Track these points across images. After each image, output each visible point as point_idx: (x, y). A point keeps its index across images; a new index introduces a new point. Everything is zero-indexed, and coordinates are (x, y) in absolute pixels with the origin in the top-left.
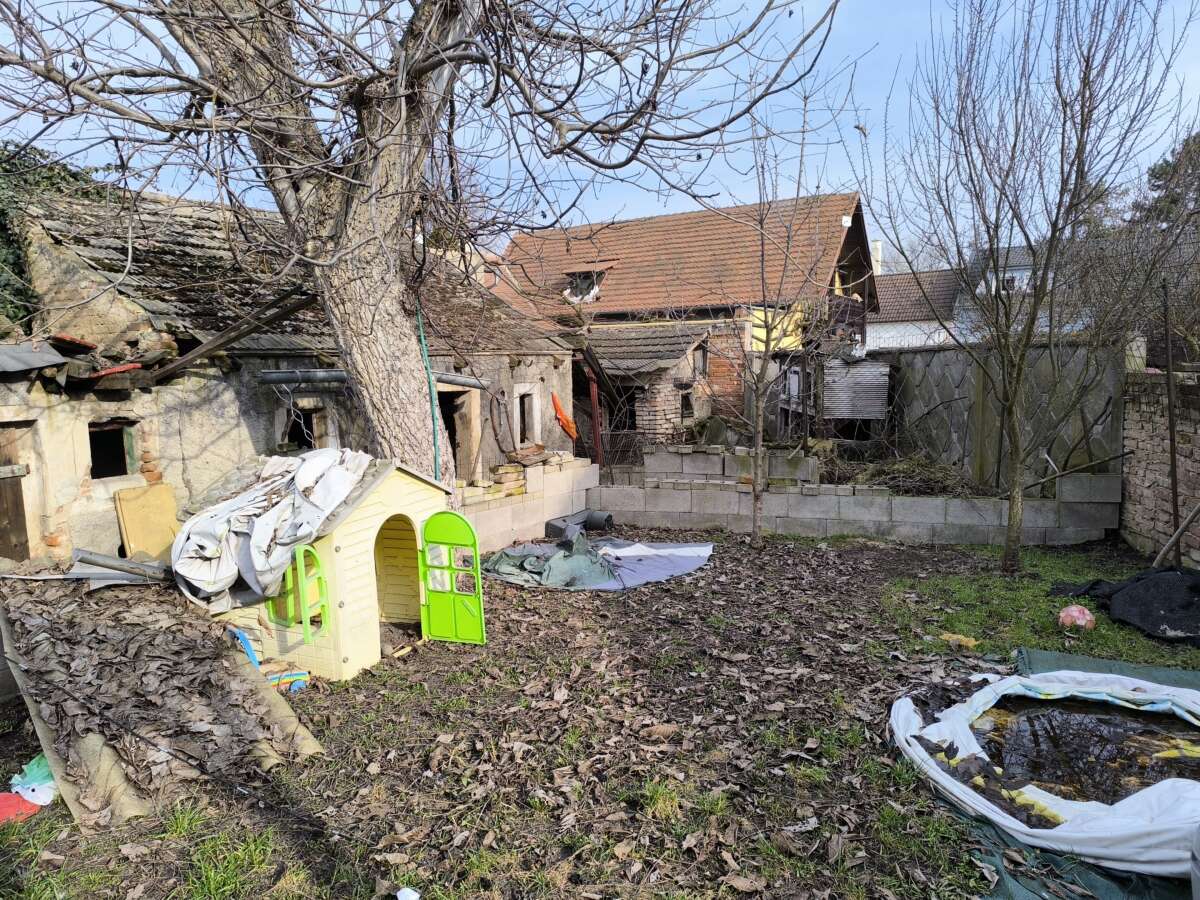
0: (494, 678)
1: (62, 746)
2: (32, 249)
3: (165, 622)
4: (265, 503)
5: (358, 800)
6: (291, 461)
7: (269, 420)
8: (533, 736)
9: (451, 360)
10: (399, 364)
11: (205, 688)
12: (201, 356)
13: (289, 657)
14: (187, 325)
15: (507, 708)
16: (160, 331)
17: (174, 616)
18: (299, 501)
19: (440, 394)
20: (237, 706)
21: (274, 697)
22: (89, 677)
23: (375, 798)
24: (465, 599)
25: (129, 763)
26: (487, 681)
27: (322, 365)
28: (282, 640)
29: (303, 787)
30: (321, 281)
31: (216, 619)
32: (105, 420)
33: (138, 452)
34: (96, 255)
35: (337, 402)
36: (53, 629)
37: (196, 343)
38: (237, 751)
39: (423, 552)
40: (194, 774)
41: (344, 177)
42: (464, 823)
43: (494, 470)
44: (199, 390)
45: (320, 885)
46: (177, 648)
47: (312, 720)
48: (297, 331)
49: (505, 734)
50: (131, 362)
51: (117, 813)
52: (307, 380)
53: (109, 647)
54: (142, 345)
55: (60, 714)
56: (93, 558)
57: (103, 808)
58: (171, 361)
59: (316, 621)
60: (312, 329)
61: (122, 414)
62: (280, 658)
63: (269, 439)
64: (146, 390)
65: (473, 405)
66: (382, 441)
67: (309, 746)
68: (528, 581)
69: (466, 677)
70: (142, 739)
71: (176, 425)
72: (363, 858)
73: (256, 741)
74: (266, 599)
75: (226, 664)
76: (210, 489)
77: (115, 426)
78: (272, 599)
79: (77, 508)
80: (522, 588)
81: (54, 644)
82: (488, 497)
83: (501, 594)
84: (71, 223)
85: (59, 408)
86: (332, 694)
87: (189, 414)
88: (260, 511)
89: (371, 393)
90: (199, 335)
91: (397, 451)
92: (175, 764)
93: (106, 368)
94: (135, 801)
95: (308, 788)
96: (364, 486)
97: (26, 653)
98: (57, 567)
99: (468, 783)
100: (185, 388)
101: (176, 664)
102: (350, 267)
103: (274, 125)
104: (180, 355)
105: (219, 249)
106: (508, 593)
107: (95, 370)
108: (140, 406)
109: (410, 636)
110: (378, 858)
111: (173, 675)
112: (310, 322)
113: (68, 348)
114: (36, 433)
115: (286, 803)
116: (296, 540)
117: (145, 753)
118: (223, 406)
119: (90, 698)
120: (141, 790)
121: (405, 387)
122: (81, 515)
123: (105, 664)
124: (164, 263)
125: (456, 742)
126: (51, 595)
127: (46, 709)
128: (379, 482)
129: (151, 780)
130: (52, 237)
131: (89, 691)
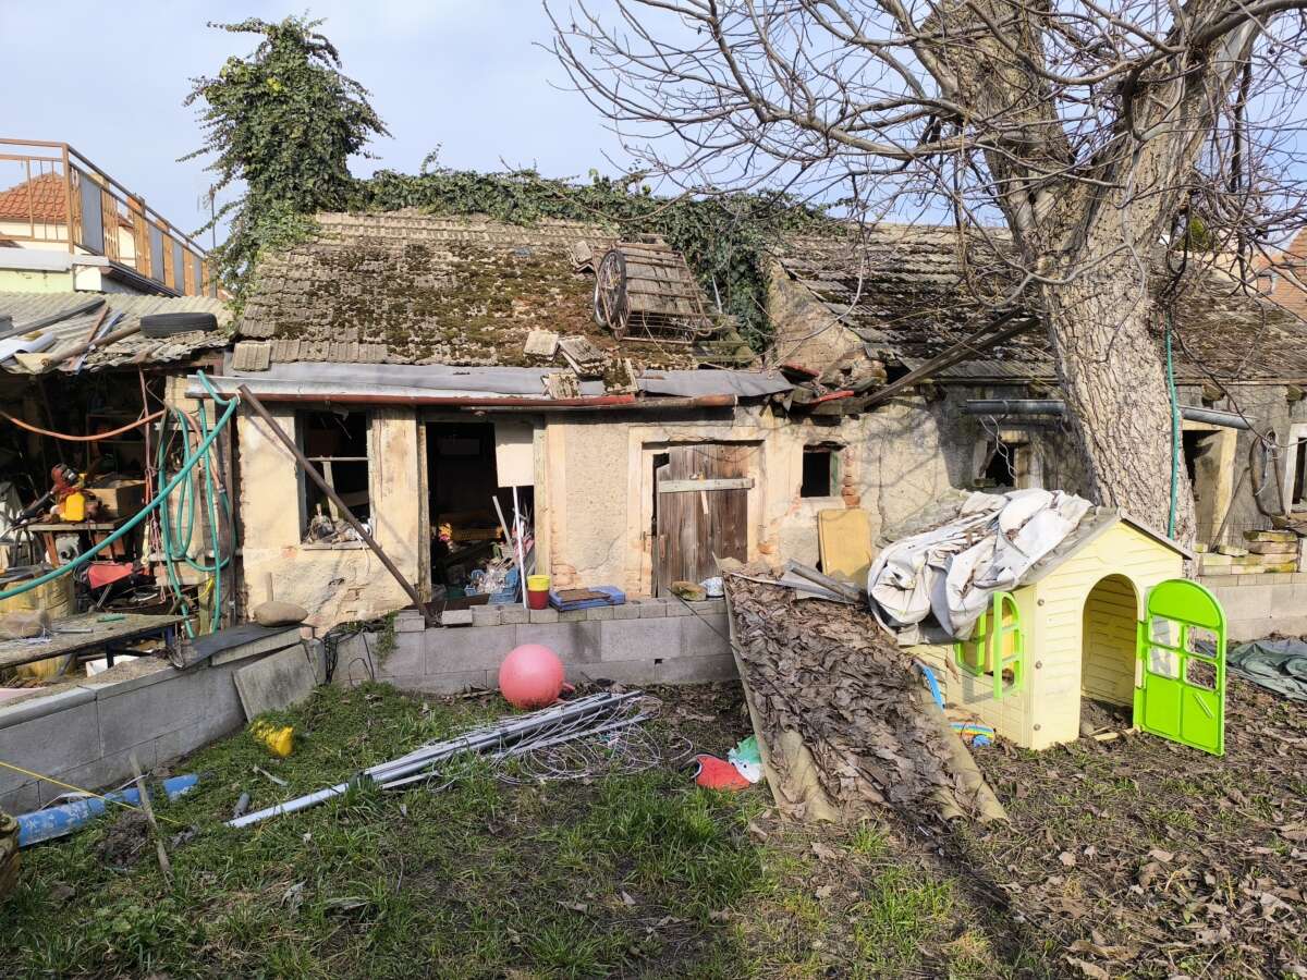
0: (1234, 803)
1: (769, 735)
2: (772, 286)
3: (858, 643)
4: (964, 541)
5: (1046, 887)
6: (995, 500)
7: (967, 452)
8: (1293, 894)
9: (1200, 391)
10: (1134, 396)
11: (892, 717)
12: (909, 384)
13: (974, 708)
14: (898, 352)
15: (1254, 845)
16: (872, 359)
17: (866, 639)
18: (1001, 543)
19: (1186, 433)
20: (921, 743)
21: (957, 745)
22: (793, 679)
23: (1070, 893)
24: (1199, 694)
25: (822, 768)
26: (1223, 803)
27: (1032, 395)
28: (968, 689)
29: (986, 850)
30: (1049, 301)
31: (905, 651)
32: (817, 443)
33: (841, 476)
34: (823, 288)
35: (1045, 437)
36: (766, 628)
37: (904, 370)
38: (919, 789)
39: (1145, 624)
40: (878, 798)
41: (1094, 180)
42: (1184, 965)
43: (1250, 536)
44: (903, 418)
45: (1003, 962)
46: (867, 671)
47: (996, 783)
48: (1008, 357)
49: (1248, 876)
50: (845, 389)
51: (810, 810)
52: (1014, 411)
53: (810, 656)
54: (855, 373)
55: (769, 706)
56: (802, 570)
57: (798, 802)
58: (880, 388)
59: (1009, 677)
60: (1026, 355)
61: (831, 439)
62: (964, 706)
63: (966, 472)
64: (854, 417)
65: (1226, 450)
66: (1103, 485)
67: (993, 810)
68: (1292, 690)
69: (1192, 789)
70: (834, 749)
71: (877, 452)
72: (1052, 954)
73: (938, 785)
74: (955, 641)
75: (912, 698)
76: (909, 519)
77: (825, 450)
78: (962, 642)
79: (787, 522)
80: (1282, 697)
81: (766, 641)
82: (1238, 570)
83: (1249, 697)
84: (804, 260)
85: (782, 430)
86: (1019, 760)
87: (891, 442)
88: (959, 548)
89: (1094, 430)
90: (908, 362)
91: (1120, 499)
92: (861, 782)
93: (824, 394)
94: (826, 807)
95: (991, 853)
96: (1079, 536)
97: (746, 645)
98: (771, 573)
99: (1192, 920)
100: (890, 415)
101: (866, 686)
102: (1086, 282)
103: (1019, 134)
104: (889, 382)
105: (933, 273)
106: (1260, 699)
107: (814, 396)
108: (848, 432)
109: (1116, 720)
110: (1072, 961)
111: (863, 696)
112: (1024, 347)
113: (795, 375)
114: (762, 451)
115: (966, 860)
116: (996, 585)
117: (835, 763)
118: (923, 436)
119: (792, 697)
120: (831, 796)
121: (1139, 424)
122: (790, 529)
123: (806, 670)
124: (881, 291)
125: (1175, 864)
126: (766, 597)
127: (759, 699)
128: (1098, 532)
129: (839, 791)
130: (789, 273)
131: (792, 691)
